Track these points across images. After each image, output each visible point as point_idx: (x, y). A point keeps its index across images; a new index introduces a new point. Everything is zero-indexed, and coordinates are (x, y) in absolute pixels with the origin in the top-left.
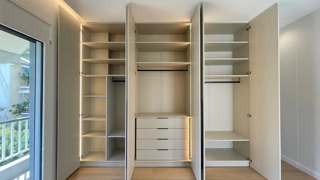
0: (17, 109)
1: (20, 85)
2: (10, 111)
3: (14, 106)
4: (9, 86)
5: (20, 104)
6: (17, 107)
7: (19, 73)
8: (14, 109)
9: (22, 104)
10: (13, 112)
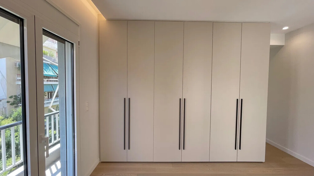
0: (15, 100)
1: (16, 76)
2: (8, 102)
3: (11, 97)
4: (6, 77)
5: (18, 95)
6: (15, 98)
7: (15, 64)
8: (12, 100)
9: (19, 95)
10: (10, 103)
